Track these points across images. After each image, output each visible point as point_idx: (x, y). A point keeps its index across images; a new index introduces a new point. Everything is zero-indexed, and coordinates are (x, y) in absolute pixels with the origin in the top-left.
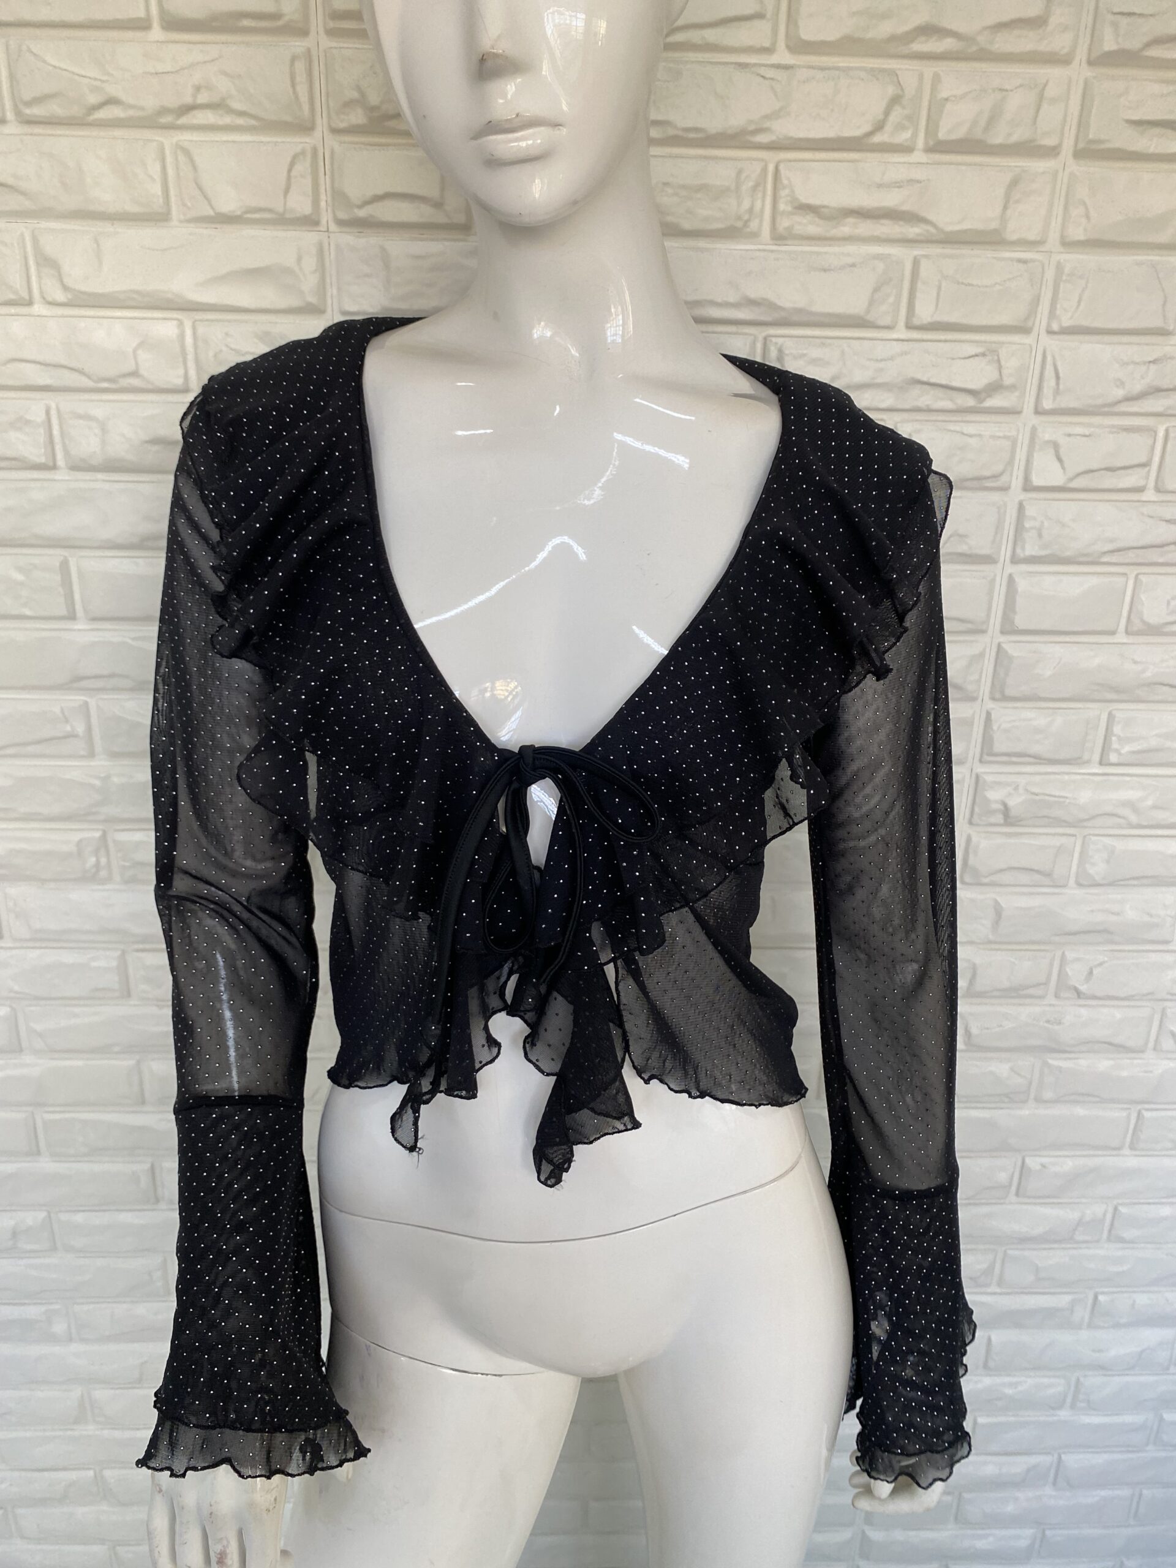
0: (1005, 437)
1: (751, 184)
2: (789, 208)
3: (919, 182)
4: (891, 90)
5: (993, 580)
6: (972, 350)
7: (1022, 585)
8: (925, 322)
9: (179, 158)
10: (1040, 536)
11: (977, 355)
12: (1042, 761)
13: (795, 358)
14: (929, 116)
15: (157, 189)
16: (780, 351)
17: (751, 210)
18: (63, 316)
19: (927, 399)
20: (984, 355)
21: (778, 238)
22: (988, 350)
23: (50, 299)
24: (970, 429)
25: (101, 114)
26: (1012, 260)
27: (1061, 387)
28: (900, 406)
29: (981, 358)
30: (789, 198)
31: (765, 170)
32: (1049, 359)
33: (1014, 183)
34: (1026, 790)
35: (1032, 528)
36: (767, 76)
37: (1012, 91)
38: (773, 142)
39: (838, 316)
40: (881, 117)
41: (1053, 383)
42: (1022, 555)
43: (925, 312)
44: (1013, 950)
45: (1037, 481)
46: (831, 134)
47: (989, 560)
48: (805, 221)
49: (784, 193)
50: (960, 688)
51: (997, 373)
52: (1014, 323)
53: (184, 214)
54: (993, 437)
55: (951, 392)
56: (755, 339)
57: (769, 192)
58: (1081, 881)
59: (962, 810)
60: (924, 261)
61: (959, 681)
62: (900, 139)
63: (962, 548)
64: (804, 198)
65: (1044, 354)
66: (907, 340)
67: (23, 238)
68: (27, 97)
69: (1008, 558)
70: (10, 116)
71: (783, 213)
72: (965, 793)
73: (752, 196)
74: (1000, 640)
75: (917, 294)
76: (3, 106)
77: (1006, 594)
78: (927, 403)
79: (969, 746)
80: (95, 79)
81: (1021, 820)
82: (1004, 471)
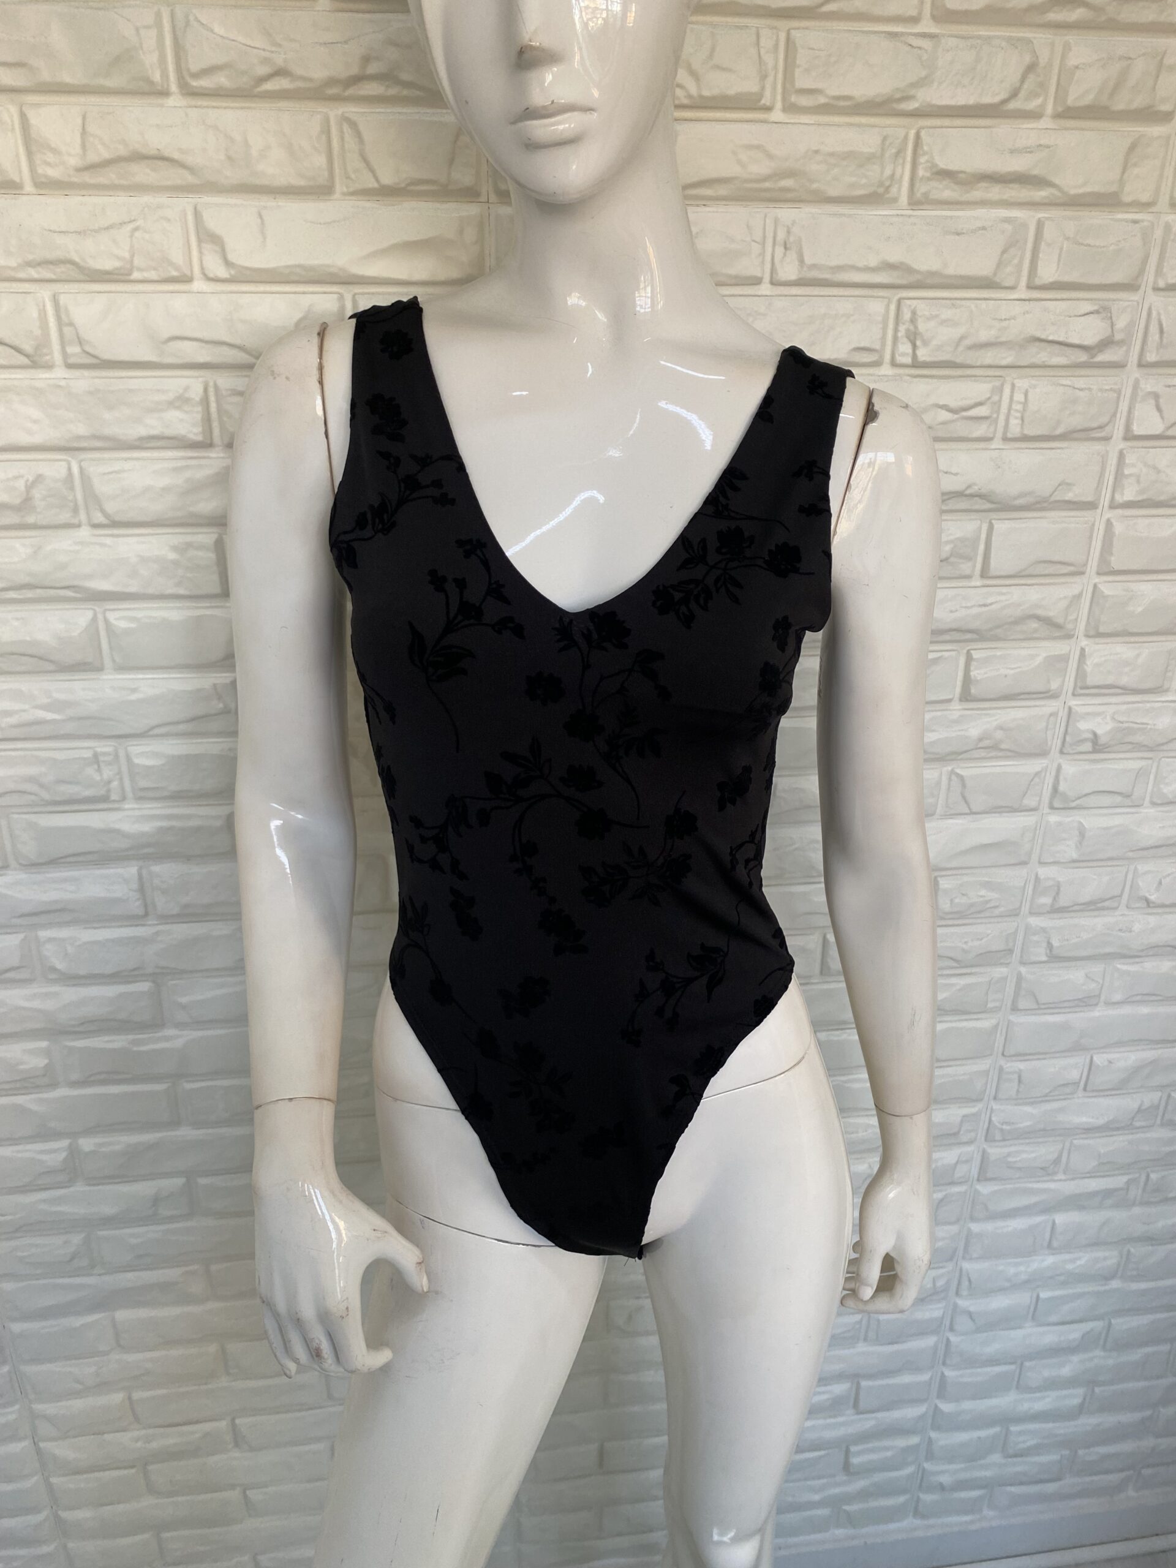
0: (1111, 390)
1: (894, 151)
2: (928, 174)
3: (1048, 147)
4: (1027, 59)
5: (1093, 525)
6: (1088, 307)
7: (1118, 528)
8: (1047, 282)
9: (345, 130)
10: (1138, 482)
11: (1092, 313)
12: (1127, 692)
13: (929, 319)
14: (1058, 84)
15: (321, 161)
16: (914, 313)
17: (893, 175)
18: (223, 292)
19: (1043, 356)
20: (1097, 312)
21: (915, 203)
22: (1102, 307)
23: (211, 275)
24: (1081, 383)
25: (269, 86)
26: (1126, 221)
27: (1165, 341)
28: (1019, 364)
29: (1096, 316)
30: (929, 164)
31: (906, 137)
32: (1154, 313)
33: (1132, 148)
34: (1113, 719)
35: (1131, 475)
36: (914, 44)
37: (1135, 59)
38: (917, 109)
39: (968, 278)
40: (1018, 85)
41: (1157, 337)
42: (1121, 501)
43: (1048, 272)
44: (1091, 867)
45: (1137, 430)
46: (971, 101)
47: (1091, 506)
48: (941, 186)
49: (922, 160)
50: (1058, 627)
51: (1110, 330)
52: (1126, 281)
53: (347, 187)
54: (1101, 390)
55: (1066, 348)
56: (890, 302)
57: (909, 159)
58: (1155, 800)
59: (1055, 741)
60: (1047, 223)
61: (1060, 621)
62: (1033, 105)
63: (1069, 496)
64: (942, 164)
65: (1150, 309)
66: (1029, 300)
67: (184, 213)
68: (194, 67)
69: (1107, 504)
70: (174, 88)
71: (921, 179)
72: (1058, 725)
73: (894, 163)
74: (1097, 580)
75: (1041, 255)
76: (167, 77)
77: (1104, 536)
78: (1044, 359)
79: (1064, 681)
80: (264, 50)
81: (1109, 747)
82: (1109, 422)
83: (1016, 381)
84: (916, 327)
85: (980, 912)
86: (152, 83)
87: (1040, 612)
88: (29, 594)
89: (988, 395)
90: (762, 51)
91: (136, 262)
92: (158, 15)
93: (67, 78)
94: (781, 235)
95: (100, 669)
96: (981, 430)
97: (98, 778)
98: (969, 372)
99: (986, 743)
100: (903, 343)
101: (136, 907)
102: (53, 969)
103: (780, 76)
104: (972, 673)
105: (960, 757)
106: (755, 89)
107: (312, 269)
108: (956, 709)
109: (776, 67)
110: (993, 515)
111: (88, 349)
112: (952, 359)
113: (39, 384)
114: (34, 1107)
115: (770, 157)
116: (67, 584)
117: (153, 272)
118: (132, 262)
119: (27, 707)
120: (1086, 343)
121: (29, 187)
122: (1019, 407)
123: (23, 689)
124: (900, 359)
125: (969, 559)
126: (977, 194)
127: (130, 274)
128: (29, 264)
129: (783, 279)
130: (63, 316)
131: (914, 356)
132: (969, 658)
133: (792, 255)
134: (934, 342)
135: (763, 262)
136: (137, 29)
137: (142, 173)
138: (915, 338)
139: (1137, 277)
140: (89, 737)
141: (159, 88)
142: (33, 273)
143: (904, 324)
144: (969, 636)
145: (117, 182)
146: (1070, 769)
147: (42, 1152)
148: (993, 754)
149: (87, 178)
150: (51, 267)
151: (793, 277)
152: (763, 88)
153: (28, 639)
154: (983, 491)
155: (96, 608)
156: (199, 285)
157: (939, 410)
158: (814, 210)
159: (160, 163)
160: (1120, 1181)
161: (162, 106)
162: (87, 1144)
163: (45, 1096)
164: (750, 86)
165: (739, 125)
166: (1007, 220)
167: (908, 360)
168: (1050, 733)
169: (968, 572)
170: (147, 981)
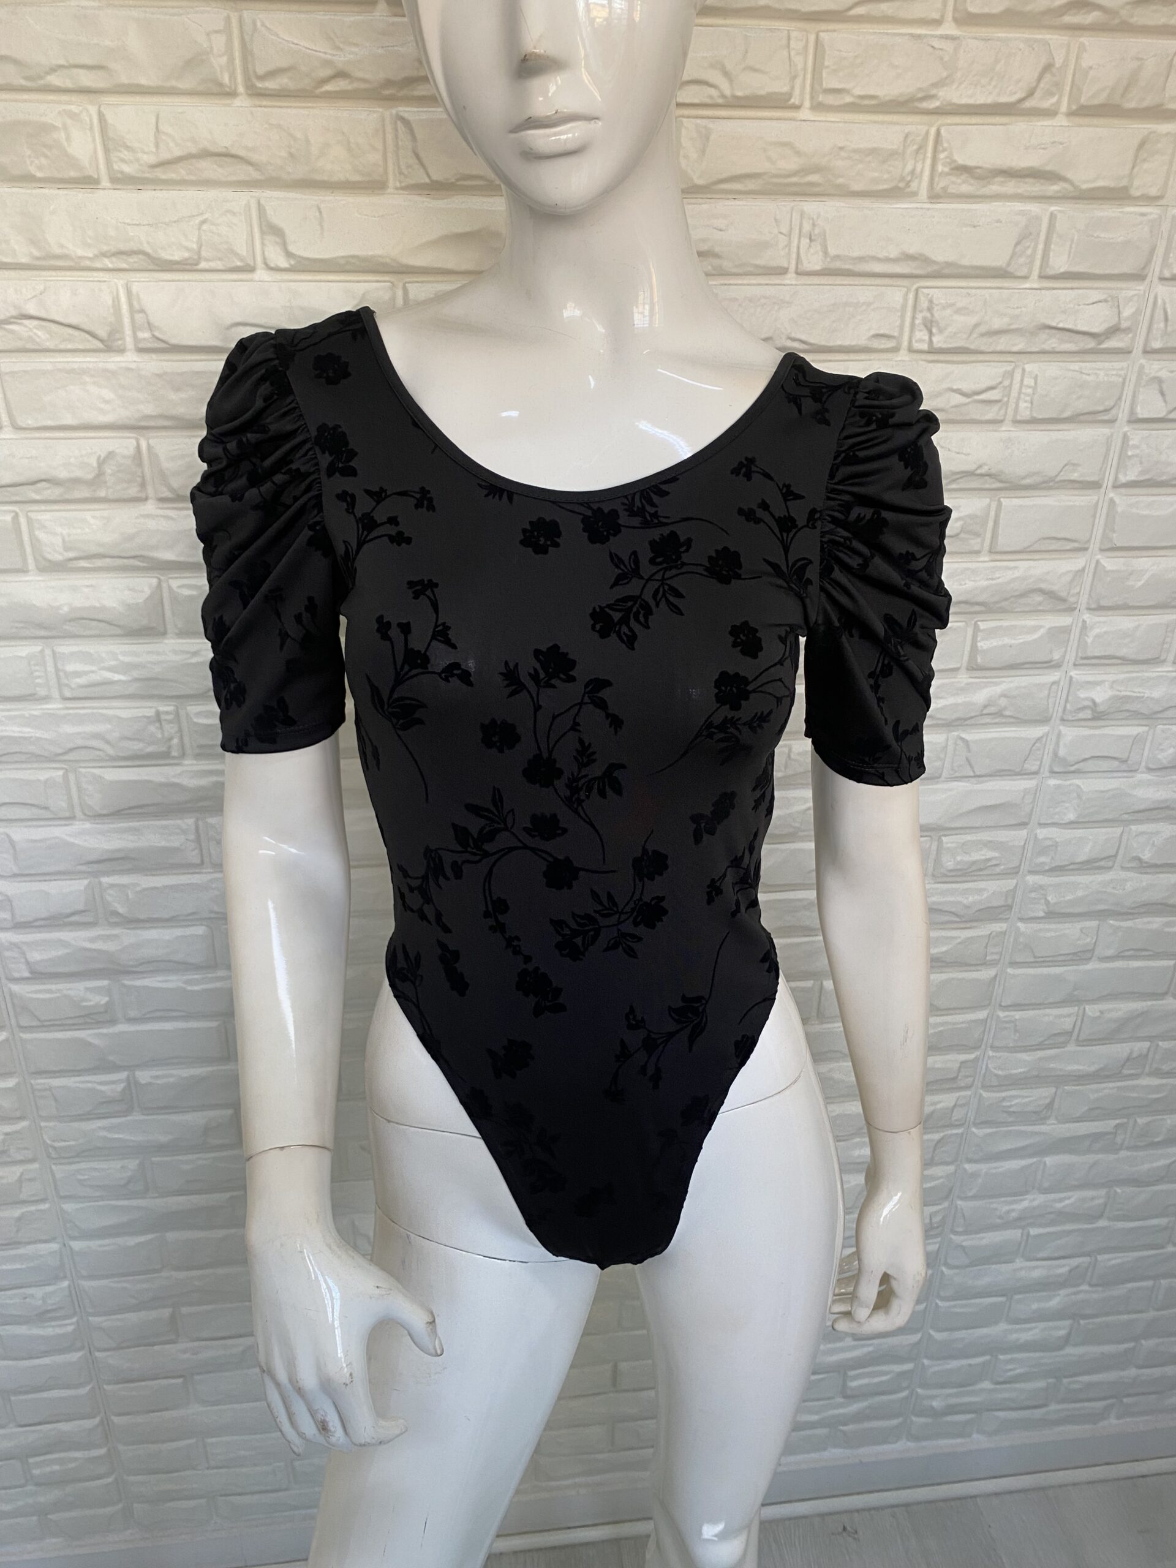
0: (1117, 375)
1: (915, 147)
2: (946, 170)
3: (1062, 144)
4: (1044, 60)
5: (1097, 503)
6: (1096, 296)
7: (1121, 507)
8: (1057, 272)
9: (399, 129)
10: (1141, 463)
11: (1100, 301)
12: (1126, 662)
13: (944, 308)
14: (1072, 84)
15: (375, 157)
16: (931, 301)
17: (913, 172)
18: (282, 281)
19: (1052, 342)
20: (1106, 301)
21: (935, 197)
22: (1110, 296)
23: (272, 265)
24: (1088, 368)
25: (328, 87)
26: (1136, 213)
27: (1169, 329)
28: (1029, 350)
29: (1104, 304)
30: (949, 161)
31: (927, 133)
32: (1160, 301)
33: (1142, 144)
34: (1111, 687)
35: (1133, 456)
36: (938, 47)
37: (1147, 59)
38: (937, 108)
39: (984, 268)
40: (1034, 84)
41: (1162, 325)
42: (1124, 481)
43: (1060, 263)
44: (1089, 828)
45: (1142, 412)
46: (989, 100)
47: (1095, 485)
48: (959, 181)
49: (942, 156)
50: (1064, 600)
51: (1117, 319)
52: (1135, 272)
53: (400, 182)
54: (1107, 375)
55: (1073, 335)
56: (909, 290)
57: (929, 154)
58: (1151, 766)
59: (1056, 708)
60: (1059, 215)
61: (1063, 594)
62: (1046, 104)
63: (1075, 476)
64: (961, 160)
65: (1156, 298)
66: (1040, 289)
67: (248, 206)
68: (261, 71)
69: (1110, 484)
70: (241, 89)
71: (941, 174)
72: (1059, 693)
73: (915, 158)
74: (1099, 557)
75: (1052, 246)
76: (235, 79)
77: (1107, 515)
78: (1054, 346)
79: (1065, 652)
80: (325, 53)
81: (1108, 714)
82: (1114, 406)
83: (1028, 367)
84: (932, 315)
85: (981, 870)
86: (221, 85)
87: (1043, 586)
88: (99, 563)
89: (1000, 379)
90: (793, 53)
91: (204, 254)
92: (228, 20)
93: (143, 81)
94: (807, 227)
95: (164, 634)
96: (991, 413)
97: (160, 736)
98: (981, 357)
99: (992, 709)
100: (921, 331)
101: (193, 857)
102: (115, 913)
103: (809, 76)
104: (979, 644)
105: (967, 722)
106: (785, 89)
107: (365, 259)
108: (963, 678)
109: (805, 69)
110: (1003, 493)
111: (157, 334)
112: (967, 345)
113: (111, 366)
114: (96, 1041)
115: (798, 153)
116: (133, 553)
117: (219, 263)
118: (199, 252)
119: (94, 668)
120: (1095, 330)
121: (105, 183)
122: (1030, 391)
123: (92, 651)
124: (917, 346)
125: (977, 535)
126: (994, 188)
127: (197, 264)
128: (104, 255)
129: (808, 269)
130: (135, 303)
131: (931, 341)
132: (976, 629)
133: (817, 247)
134: (950, 329)
135: (789, 254)
136: (208, 35)
137: (209, 169)
138: (932, 326)
139: (1144, 268)
140: (151, 697)
141: (228, 90)
142: (108, 263)
143: (921, 311)
144: (977, 608)
145: (187, 178)
146: (1070, 733)
147: (101, 1083)
148: (997, 720)
149: (160, 174)
150: (124, 257)
151: (818, 267)
152: (792, 88)
153: (98, 605)
154: (993, 471)
155: (162, 578)
156: (261, 274)
157: (953, 394)
158: (838, 204)
159: (226, 159)
160: (1109, 1125)
161: (229, 105)
162: (144, 1076)
163: (104, 1031)
164: (780, 87)
165: (768, 122)
166: (1021, 213)
167: (925, 347)
168: (1051, 700)
169: (976, 548)
170: (202, 925)
